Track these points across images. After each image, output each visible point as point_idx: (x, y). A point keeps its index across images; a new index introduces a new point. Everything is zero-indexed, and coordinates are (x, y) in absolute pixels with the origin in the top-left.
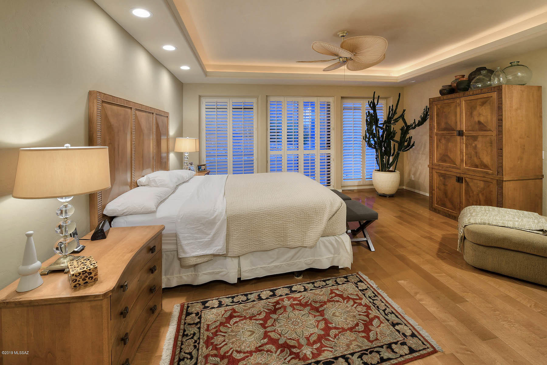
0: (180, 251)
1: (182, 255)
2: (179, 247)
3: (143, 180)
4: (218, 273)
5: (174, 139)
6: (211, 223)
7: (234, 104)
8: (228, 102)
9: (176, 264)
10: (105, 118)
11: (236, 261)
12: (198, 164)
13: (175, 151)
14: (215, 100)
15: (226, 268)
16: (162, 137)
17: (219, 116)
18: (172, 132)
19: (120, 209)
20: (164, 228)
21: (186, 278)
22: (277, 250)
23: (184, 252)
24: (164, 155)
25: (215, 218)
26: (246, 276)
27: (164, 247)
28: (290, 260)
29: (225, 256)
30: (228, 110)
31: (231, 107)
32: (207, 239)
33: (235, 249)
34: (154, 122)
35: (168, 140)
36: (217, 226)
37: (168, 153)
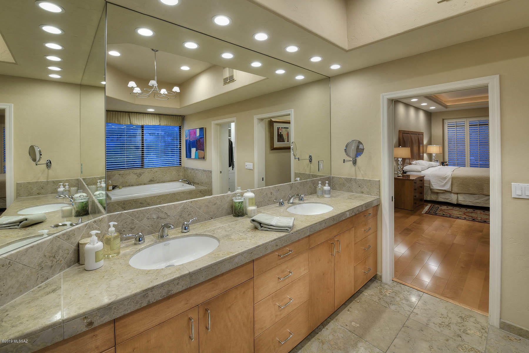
0: (431, 186)
1: (432, 188)
2: (431, 185)
3: (414, 162)
4: (447, 199)
5: (427, 146)
6: (445, 178)
7: (470, 122)
8: (466, 122)
9: (430, 192)
10: (403, 138)
11: (456, 196)
12: (442, 161)
13: (427, 152)
14: (455, 121)
15: (451, 198)
16: (421, 145)
17: (458, 131)
18: (425, 142)
19: (408, 169)
20: (425, 176)
21: (433, 198)
22: (478, 195)
23: (433, 187)
24: (421, 154)
25: (446, 177)
26: (460, 202)
27: (425, 185)
28: (485, 201)
29: (450, 192)
30: (466, 127)
31: (468, 124)
32: (443, 184)
33: (455, 190)
34: (417, 138)
35: (423, 146)
36: (447, 180)
37: (423, 153)
